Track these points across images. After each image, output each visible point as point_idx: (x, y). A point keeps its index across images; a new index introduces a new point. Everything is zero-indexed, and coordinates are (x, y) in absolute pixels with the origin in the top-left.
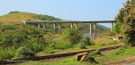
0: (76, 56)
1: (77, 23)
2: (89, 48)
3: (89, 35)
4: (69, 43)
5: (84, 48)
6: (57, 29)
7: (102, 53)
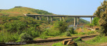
0: (63, 42)
1: (64, 16)
2: (73, 36)
3: (74, 26)
4: (58, 32)
5: (69, 35)
6: (50, 21)
7: (83, 40)
